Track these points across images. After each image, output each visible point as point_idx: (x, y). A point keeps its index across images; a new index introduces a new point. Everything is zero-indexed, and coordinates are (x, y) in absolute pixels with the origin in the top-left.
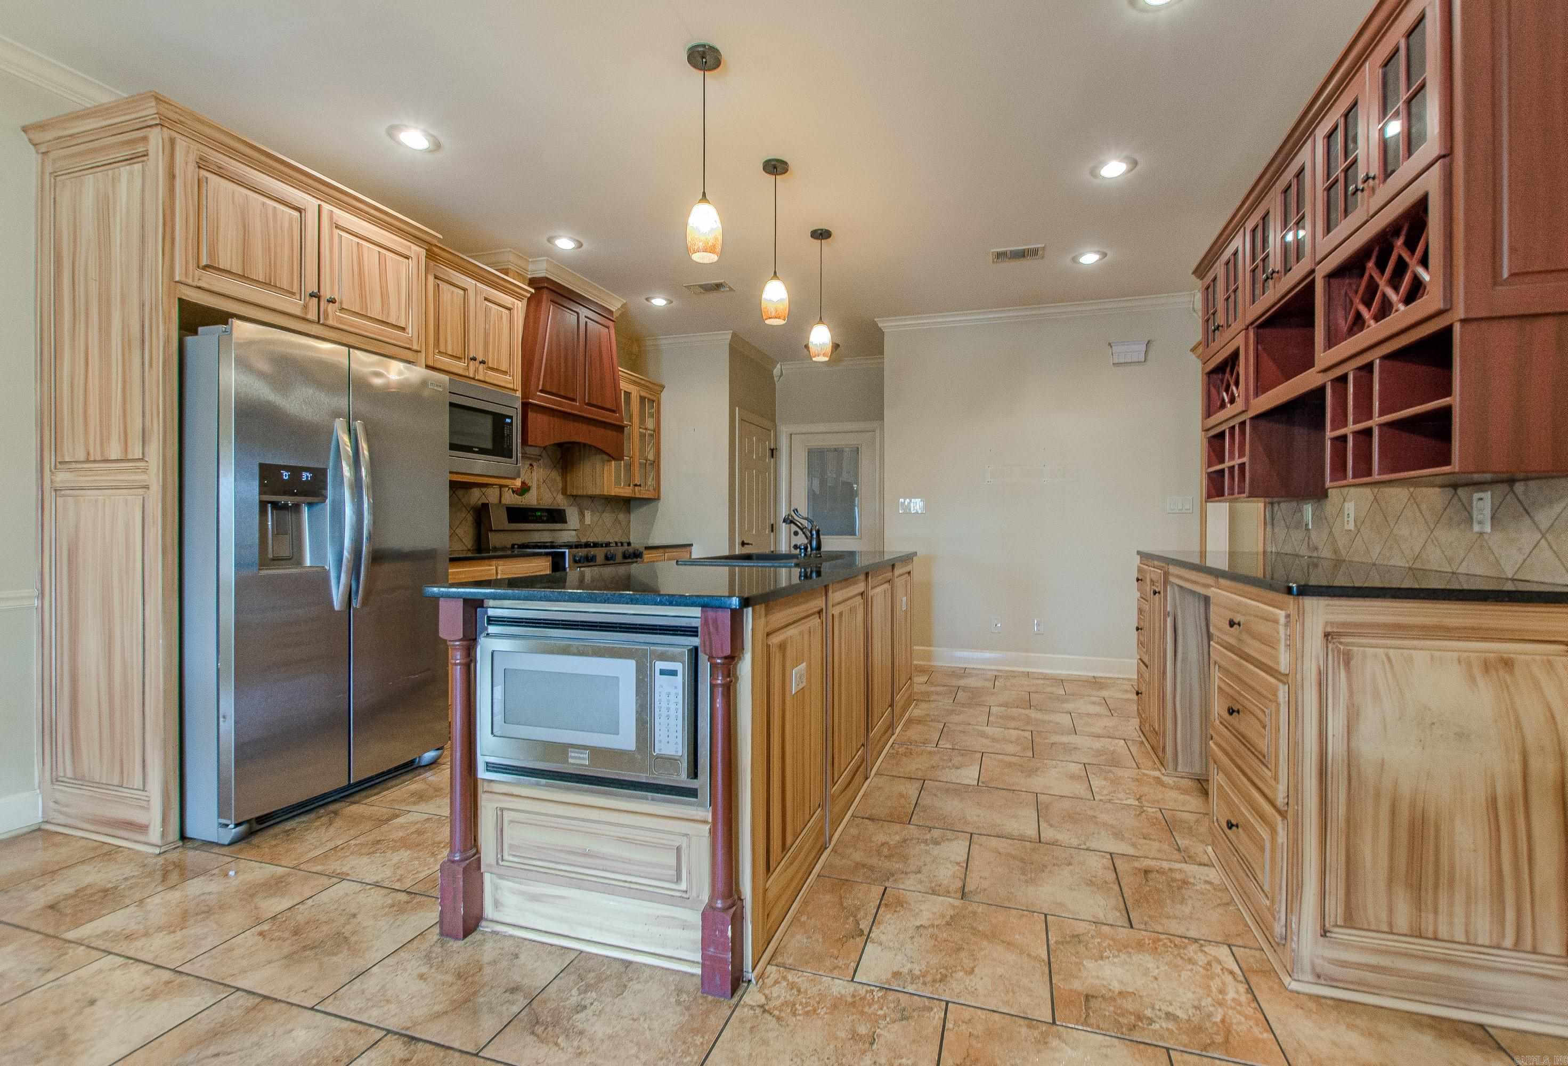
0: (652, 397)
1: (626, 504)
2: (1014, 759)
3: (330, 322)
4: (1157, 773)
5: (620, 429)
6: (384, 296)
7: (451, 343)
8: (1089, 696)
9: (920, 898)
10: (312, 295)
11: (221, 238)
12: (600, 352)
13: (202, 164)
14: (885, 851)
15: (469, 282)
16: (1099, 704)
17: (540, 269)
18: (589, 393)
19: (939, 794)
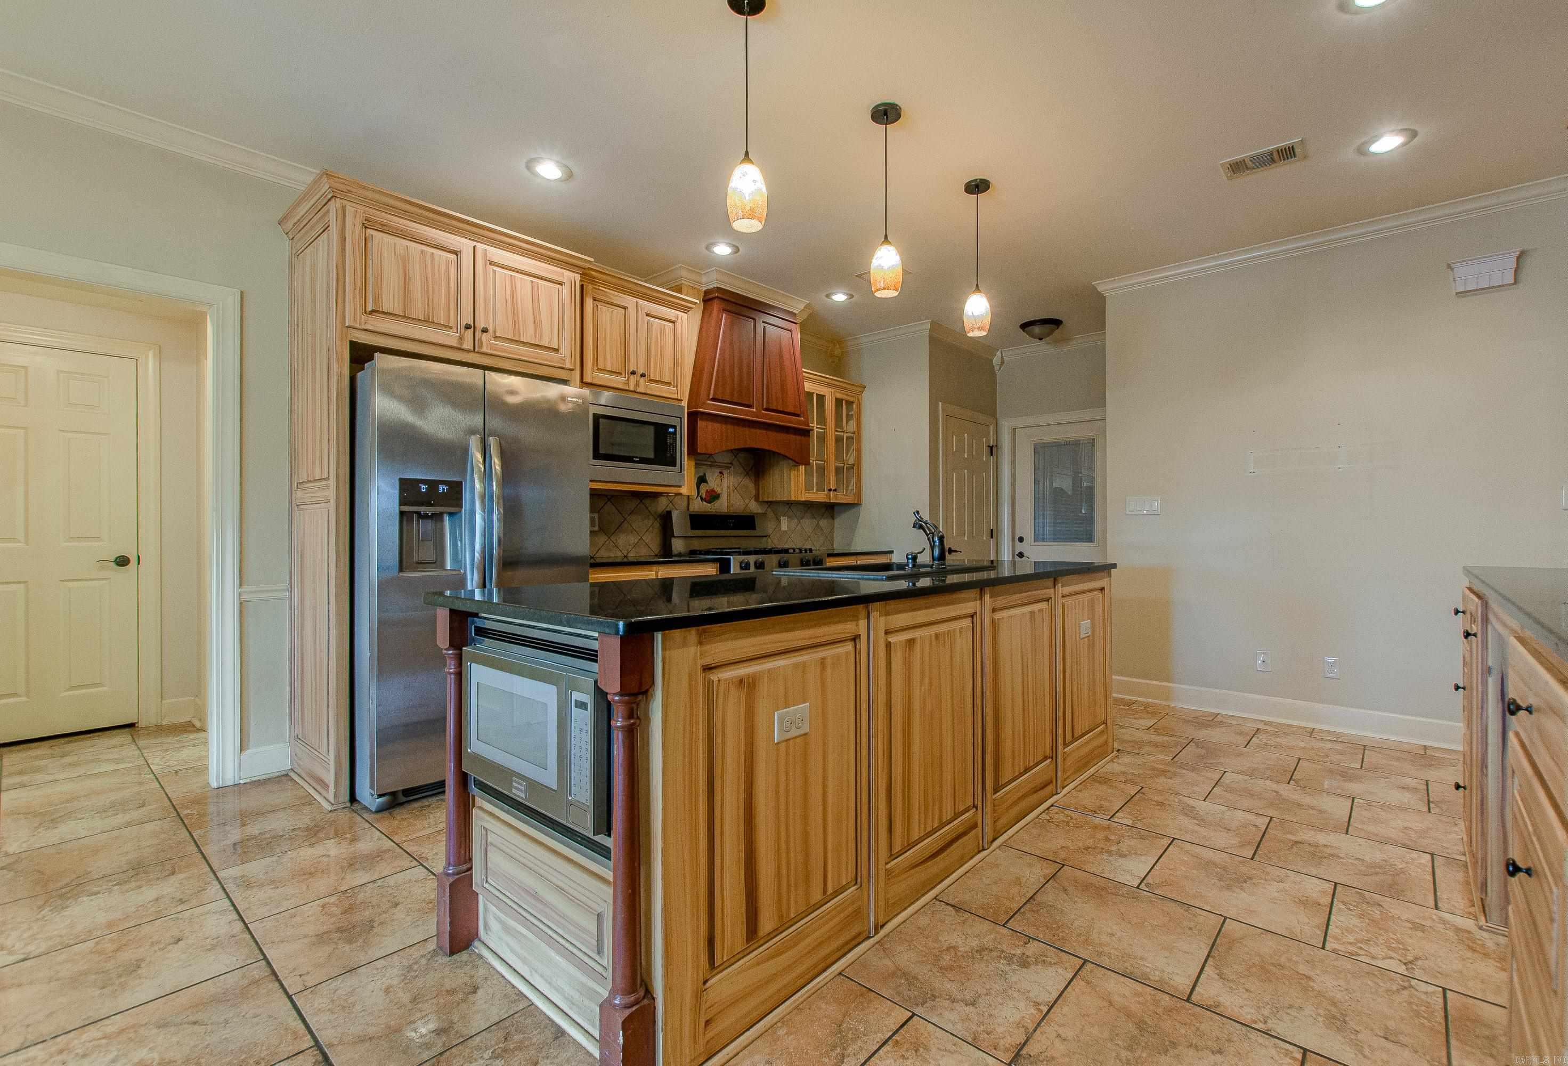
0: (851, 399)
1: (830, 509)
2: (1218, 857)
3: (484, 349)
4: (1469, 924)
5: (806, 433)
6: (537, 323)
7: (611, 359)
8: (1404, 775)
9: (949, 1046)
10: (468, 327)
11: (384, 285)
12: (781, 357)
13: (367, 224)
14: (947, 959)
15: (630, 301)
16: (1415, 790)
17: (711, 281)
18: (768, 397)
19: (1071, 889)
